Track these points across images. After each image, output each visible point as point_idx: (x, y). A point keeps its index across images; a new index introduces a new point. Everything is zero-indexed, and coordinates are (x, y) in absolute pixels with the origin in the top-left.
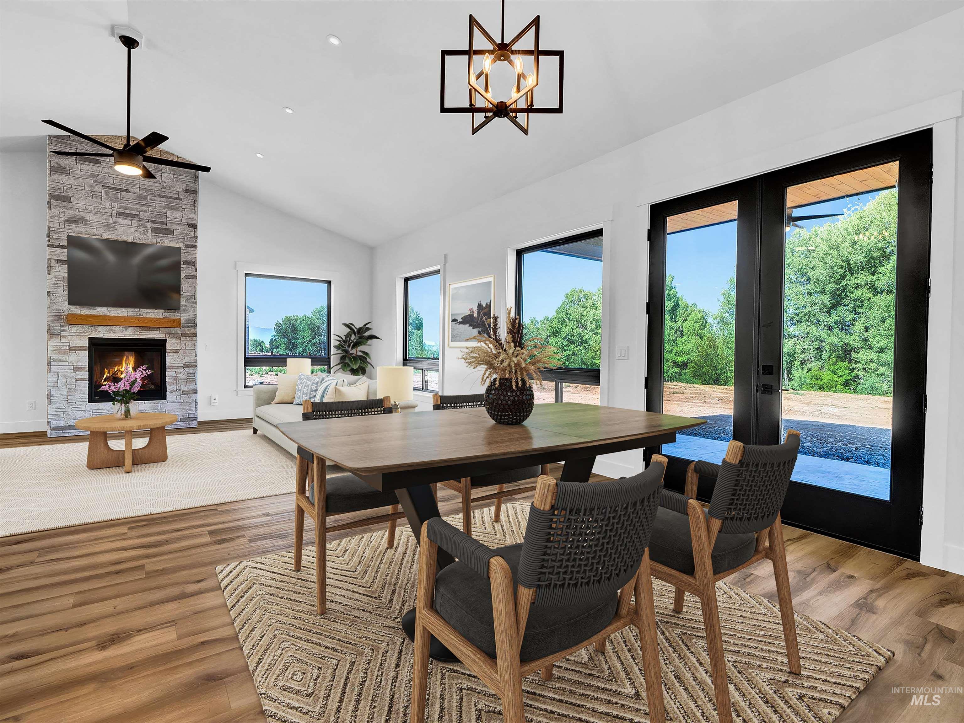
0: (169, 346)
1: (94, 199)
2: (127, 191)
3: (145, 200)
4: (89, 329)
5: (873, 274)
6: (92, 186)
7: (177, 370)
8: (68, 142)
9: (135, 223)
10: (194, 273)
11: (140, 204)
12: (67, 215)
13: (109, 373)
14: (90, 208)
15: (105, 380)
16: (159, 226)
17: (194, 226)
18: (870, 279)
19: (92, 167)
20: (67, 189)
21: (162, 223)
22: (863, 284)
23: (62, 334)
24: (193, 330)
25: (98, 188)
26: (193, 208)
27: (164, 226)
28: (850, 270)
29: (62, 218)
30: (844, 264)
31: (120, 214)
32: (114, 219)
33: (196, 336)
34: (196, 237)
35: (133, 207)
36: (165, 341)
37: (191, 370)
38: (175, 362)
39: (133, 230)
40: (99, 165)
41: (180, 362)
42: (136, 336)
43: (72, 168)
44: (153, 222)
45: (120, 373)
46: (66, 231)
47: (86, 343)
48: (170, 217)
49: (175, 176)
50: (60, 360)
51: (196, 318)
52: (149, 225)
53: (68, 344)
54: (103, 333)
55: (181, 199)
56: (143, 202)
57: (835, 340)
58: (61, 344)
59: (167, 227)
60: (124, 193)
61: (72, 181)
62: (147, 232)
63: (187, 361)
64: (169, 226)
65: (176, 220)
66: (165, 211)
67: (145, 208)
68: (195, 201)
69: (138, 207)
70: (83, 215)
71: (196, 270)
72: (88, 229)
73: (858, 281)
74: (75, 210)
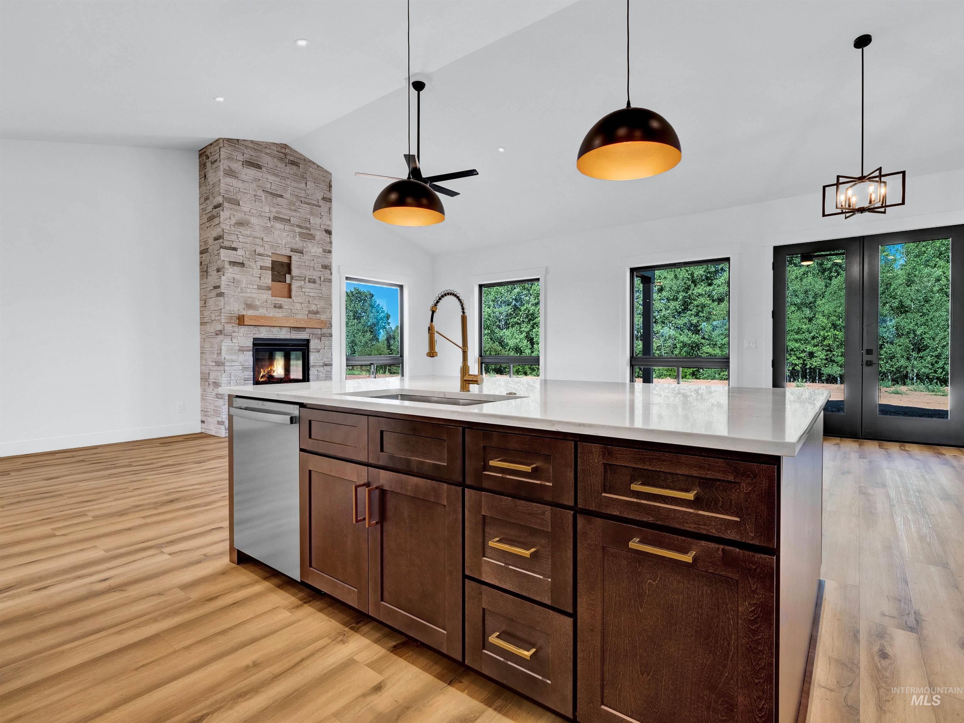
0: (312, 345)
1: (257, 203)
2: (281, 196)
3: (294, 206)
4: (254, 330)
5: (710, 285)
6: (255, 191)
7: (318, 369)
8: (237, 146)
9: (287, 227)
10: (329, 277)
11: (290, 209)
12: (236, 218)
13: (264, 372)
14: (254, 211)
15: (262, 377)
16: (304, 231)
17: (329, 232)
18: (708, 290)
19: (255, 171)
20: (236, 192)
21: (307, 228)
22: (704, 293)
23: (234, 334)
24: (329, 331)
25: (260, 193)
26: (329, 215)
27: (308, 232)
28: (694, 282)
29: (233, 221)
30: (689, 276)
31: (276, 218)
32: (272, 223)
33: (332, 336)
34: (331, 243)
35: (285, 213)
36: (308, 341)
37: (327, 368)
38: (317, 361)
39: (286, 234)
40: (260, 170)
41: (321, 361)
42: (288, 337)
43: (240, 172)
44: (300, 227)
45: (272, 372)
46: (236, 233)
47: (250, 343)
48: (313, 223)
49: (316, 184)
50: (232, 360)
51: (331, 318)
52: (298, 230)
53: (237, 344)
54: (264, 334)
55: (320, 206)
56: (293, 208)
57: (686, 339)
58: (232, 344)
59: (310, 233)
60: (279, 199)
61: (239, 184)
62: (296, 236)
63: (326, 361)
64: (312, 232)
65: (316, 226)
66: (308, 217)
67: (294, 214)
68: (330, 209)
69: (290, 213)
70: (249, 218)
71: (331, 274)
72: (252, 233)
73: (700, 291)
74: (242, 212)
